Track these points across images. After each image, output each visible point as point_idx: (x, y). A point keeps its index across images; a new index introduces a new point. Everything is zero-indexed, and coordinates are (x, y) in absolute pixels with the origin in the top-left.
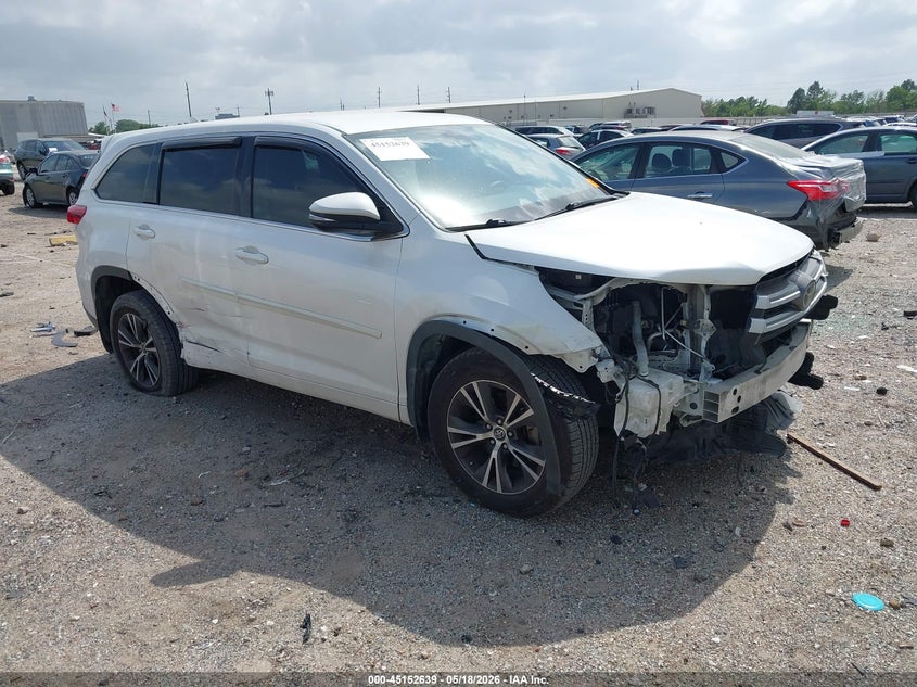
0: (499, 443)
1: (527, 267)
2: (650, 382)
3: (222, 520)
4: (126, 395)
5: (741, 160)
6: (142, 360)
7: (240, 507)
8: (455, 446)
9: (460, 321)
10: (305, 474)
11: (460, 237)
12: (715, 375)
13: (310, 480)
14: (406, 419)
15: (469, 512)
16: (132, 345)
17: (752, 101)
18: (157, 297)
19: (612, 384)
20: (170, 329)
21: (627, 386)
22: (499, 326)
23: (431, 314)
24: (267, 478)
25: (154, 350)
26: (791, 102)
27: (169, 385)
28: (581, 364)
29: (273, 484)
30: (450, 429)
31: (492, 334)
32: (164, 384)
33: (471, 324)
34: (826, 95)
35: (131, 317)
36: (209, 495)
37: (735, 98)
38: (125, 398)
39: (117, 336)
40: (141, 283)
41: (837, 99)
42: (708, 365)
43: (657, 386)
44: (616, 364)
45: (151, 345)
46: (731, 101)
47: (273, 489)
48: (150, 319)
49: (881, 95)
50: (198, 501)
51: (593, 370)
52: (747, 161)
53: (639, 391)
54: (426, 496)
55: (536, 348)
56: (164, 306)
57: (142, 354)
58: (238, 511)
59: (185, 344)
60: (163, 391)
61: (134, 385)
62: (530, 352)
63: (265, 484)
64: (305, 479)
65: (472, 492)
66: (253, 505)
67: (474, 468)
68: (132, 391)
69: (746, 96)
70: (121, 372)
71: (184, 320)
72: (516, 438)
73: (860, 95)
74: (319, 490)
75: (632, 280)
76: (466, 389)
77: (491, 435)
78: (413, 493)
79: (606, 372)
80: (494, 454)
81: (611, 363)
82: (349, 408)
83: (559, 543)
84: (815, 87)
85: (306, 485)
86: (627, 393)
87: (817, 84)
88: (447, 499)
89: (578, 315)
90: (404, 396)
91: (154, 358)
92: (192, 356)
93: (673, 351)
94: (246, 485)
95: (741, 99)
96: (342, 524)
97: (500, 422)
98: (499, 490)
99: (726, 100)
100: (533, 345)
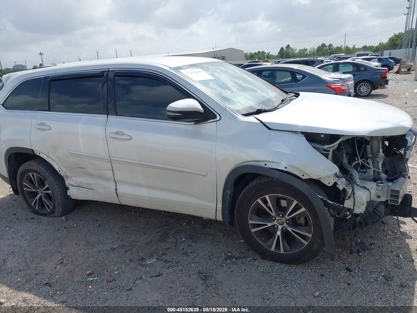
0: (280, 227)
1: (296, 132)
2: (364, 187)
3: (131, 289)
4: (32, 218)
5: (304, 76)
6: (41, 198)
7: (137, 279)
8: (253, 230)
9: (263, 164)
10: (162, 254)
11: (251, 119)
12: (388, 180)
13: (167, 257)
14: (220, 218)
15: (266, 265)
16: (33, 190)
17: (263, 53)
18: (52, 163)
19: (344, 190)
20: (60, 179)
21: (353, 190)
22: (290, 165)
23: (242, 161)
24: (143, 259)
25: (50, 192)
26: (279, 53)
27: (60, 211)
28: (329, 182)
29: (148, 262)
30: (250, 222)
31: (285, 170)
32: (57, 210)
33: (269, 165)
34: (292, 50)
35: (33, 175)
36: (115, 274)
37: (257, 52)
38: (32, 221)
39: (22, 186)
40: (41, 155)
41: (297, 51)
42: (383, 176)
43: (368, 189)
44: (346, 179)
45: (48, 189)
46: (255, 53)
47: (150, 266)
48: (47, 174)
49: (314, 49)
50: (111, 279)
51: (335, 184)
52: (308, 77)
53: (360, 193)
54: (237, 258)
55: (308, 175)
56: (56, 167)
57: (40, 195)
58: (137, 282)
59: (70, 187)
60: (56, 214)
61: (35, 212)
62: (303, 178)
63: (143, 263)
64: (164, 257)
65: (265, 255)
66: (144, 277)
67: (265, 241)
68: (35, 216)
69: (261, 51)
70: (25, 205)
71: (69, 174)
72: (291, 224)
73: (306, 50)
74: (177, 263)
75: (349, 136)
76: (261, 200)
77: (275, 223)
78: (230, 258)
79: (342, 184)
80: (279, 233)
81: (344, 180)
82: (165, 212)
83: (322, 276)
84: (288, 47)
85: (167, 261)
86: (354, 194)
87: (288, 45)
88: (249, 259)
89: (327, 156)
90: (220, 206)
91: (49, 197)
92: (74, 193)
93: (364, 170)
94: (132, 265)
95: (259, 52)
96: (202, 282)
97: (281, 215)
98: (282, 251)
99: (253, 53)
100: (306, 173)
